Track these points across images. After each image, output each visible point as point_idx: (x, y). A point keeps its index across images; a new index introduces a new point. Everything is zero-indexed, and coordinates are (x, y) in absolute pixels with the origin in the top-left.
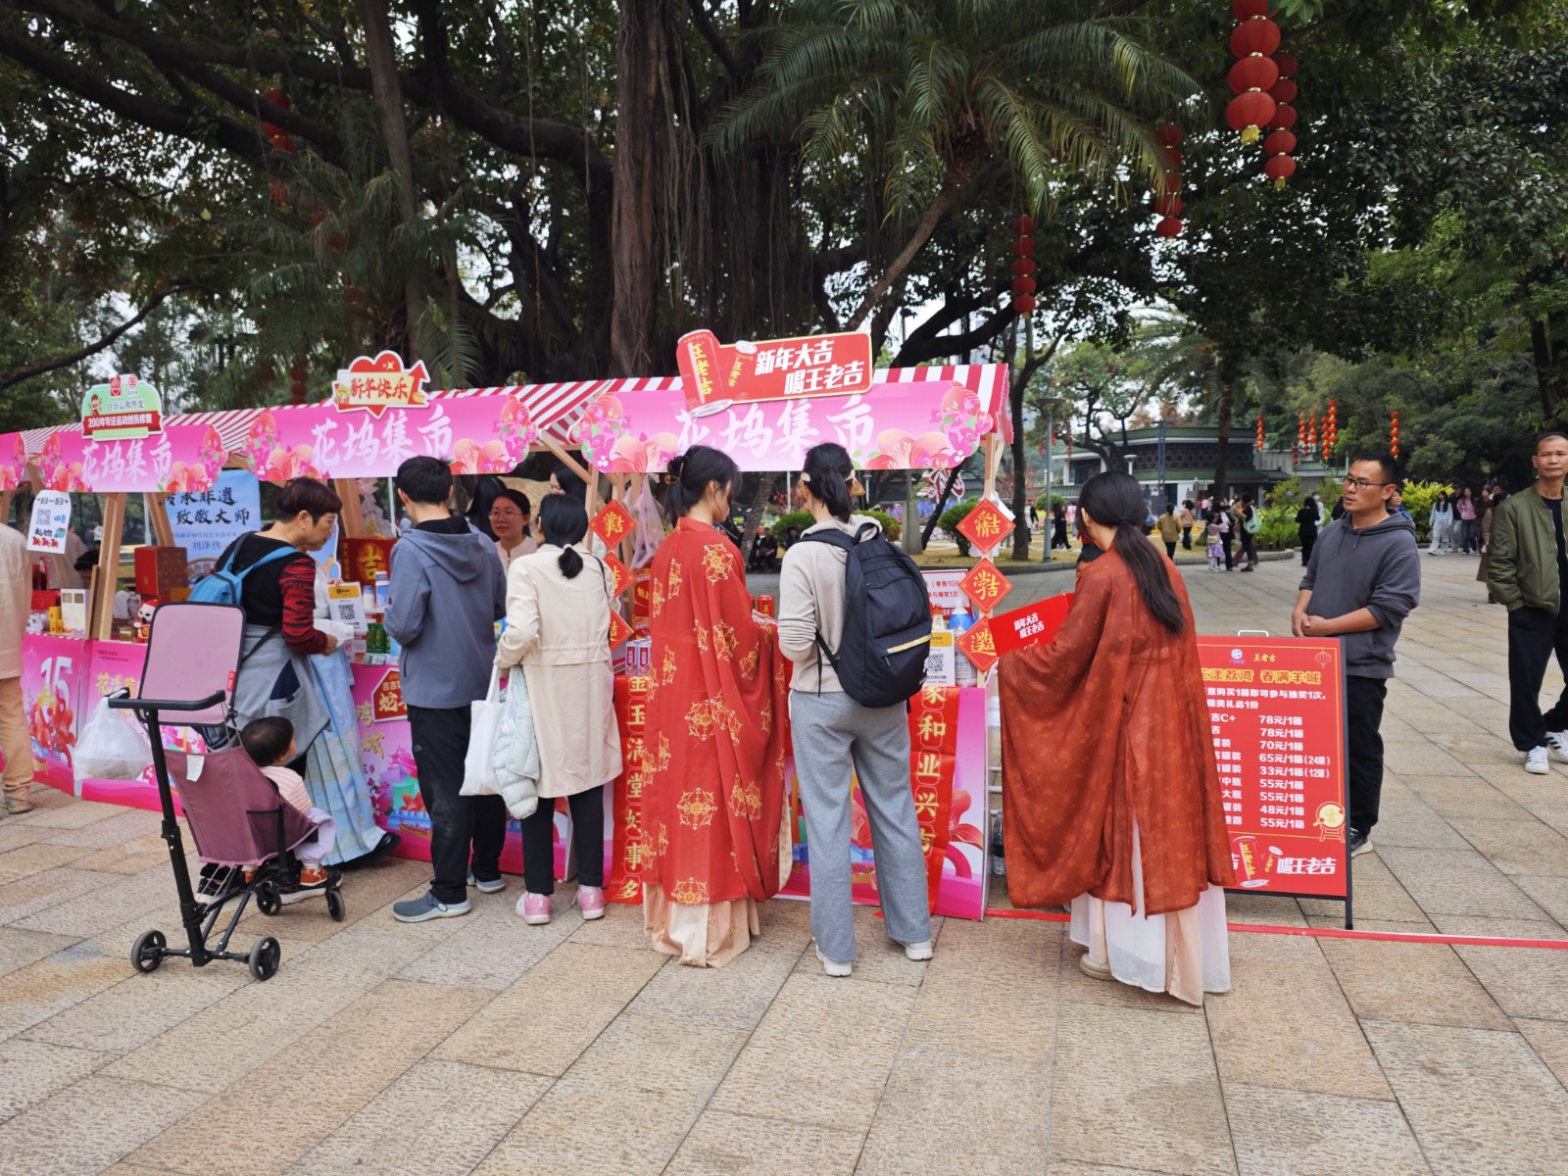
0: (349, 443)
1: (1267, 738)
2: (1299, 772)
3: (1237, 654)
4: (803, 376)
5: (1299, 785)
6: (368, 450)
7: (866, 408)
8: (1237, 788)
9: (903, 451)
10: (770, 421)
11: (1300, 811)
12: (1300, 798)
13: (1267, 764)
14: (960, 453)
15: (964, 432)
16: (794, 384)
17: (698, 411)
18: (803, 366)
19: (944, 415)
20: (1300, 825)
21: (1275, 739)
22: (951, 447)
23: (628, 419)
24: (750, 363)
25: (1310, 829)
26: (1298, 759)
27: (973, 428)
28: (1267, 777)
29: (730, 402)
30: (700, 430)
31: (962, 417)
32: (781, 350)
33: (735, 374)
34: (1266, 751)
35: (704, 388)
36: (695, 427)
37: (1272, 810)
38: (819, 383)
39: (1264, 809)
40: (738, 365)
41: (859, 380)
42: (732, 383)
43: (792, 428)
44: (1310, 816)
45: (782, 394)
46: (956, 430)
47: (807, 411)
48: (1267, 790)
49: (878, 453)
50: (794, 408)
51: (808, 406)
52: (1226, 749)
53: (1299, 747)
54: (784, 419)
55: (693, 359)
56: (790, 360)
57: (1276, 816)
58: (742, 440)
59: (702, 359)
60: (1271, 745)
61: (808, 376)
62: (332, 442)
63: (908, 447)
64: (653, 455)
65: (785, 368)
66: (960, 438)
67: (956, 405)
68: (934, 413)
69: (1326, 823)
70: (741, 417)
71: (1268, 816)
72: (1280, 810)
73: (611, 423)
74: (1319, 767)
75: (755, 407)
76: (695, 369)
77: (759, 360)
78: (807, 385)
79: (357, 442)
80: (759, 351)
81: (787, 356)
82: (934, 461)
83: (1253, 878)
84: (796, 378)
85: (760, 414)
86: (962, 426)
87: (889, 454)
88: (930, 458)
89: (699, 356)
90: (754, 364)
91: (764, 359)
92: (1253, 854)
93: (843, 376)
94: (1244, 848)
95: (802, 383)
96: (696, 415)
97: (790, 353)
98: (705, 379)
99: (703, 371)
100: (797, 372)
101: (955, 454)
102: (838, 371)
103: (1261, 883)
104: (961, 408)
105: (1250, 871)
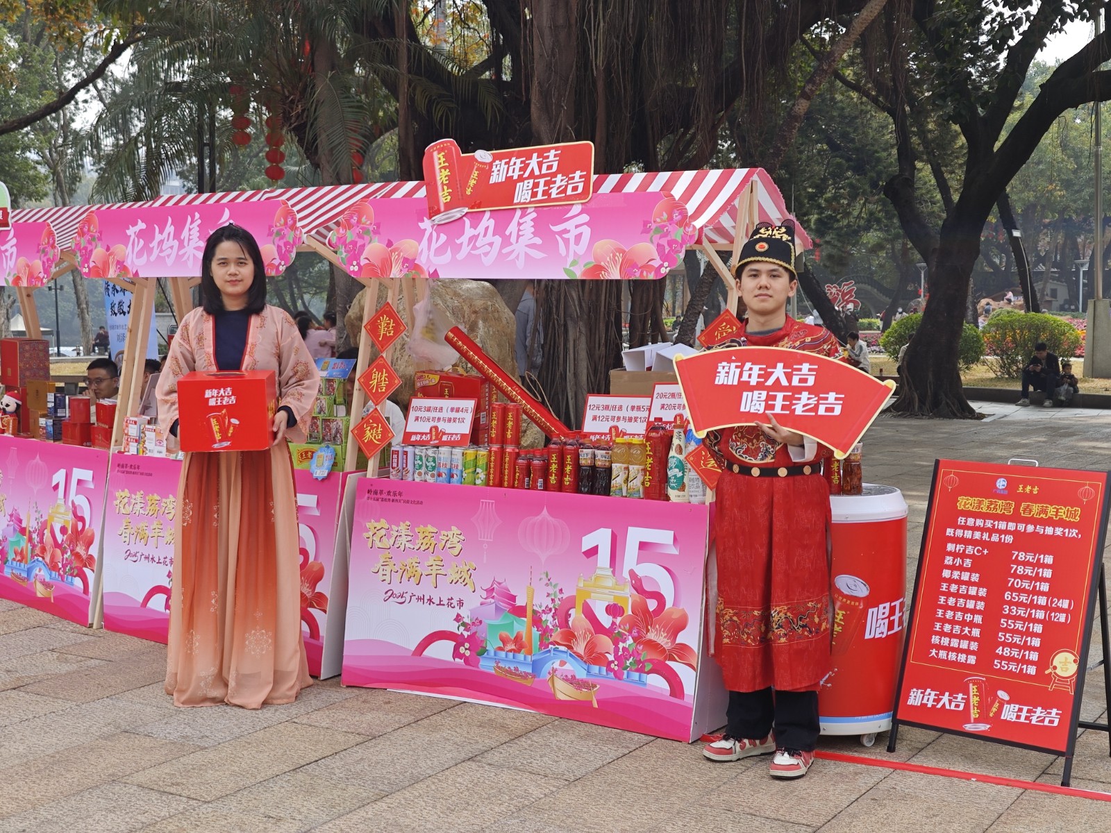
0: (154, 244)
1: (1015, 576)
2: (1040, 615)
3: (1001, 484)
4: (531, 185)
5: (1038, 628)
6: (169, 251)
7: (585, 218)
8: (977, 626)
9: (615, 261)
10: (500, 230)
11: (1034, 656)
12: (1036, 642)
13: (1010, 603)
14: (666, 264)
15: (670, 243)
16: (522, 193)
17: (438, 218)
18: (532, 175)
19: (654, 226)
20: (1032, 670)
21: (1024, 577)
22: (658, 258)
23: (378, 225)
24: (486, 171)
25: (1041, 676)
26: (1042, 601)
27: (679, 239)
28: (1008, 617)
29: (466, 210)
30: (438, 238)
31: (670, 228)
32: (513, 160)
33: (472, 182)
34: (1013, 589)
35: (444, 196)
36: (435, 234)
37: (1007, 652)
38: (545, 193)
39: (999, 651)
40: (475, 174)
41: (580, 190)
42: (468, 193)
43: (519, 236)
44: (1045, 661)
45: (512, 204)
46: (664, 242)
47: (533, 220)
48: (1006, 630)
49: (593, 263)
50: (521, 217)
51: (534, 215)
52: (974, 584)
53: (1045, 587)
54: (512, 228)
55: (437, 167)
56: (521, 169)
57: (1010, 659)
58: (474, 248)
59: (445, 168)
60: (1018, 583)
61: (536, 185)
62: (141, 243)
63: (619, 258)
64: (397, 260)
65: (515, 177)
66: (667, 249)
67: (665, 216)
68: (645, 223)
69: (1058, 671)
70: (474, 226)
71: (1002, 658)
72: (1015, 653)
73: (363, 229)
74: (1061, 610)
75: (487, 215)
76: (438, 178)
77: (494, 169)
78: (534, 194)
79: (161, 243)
80: (494, 161)
81: (518, 165)
82: (642, 273)
83: (977, 721)
84: (525, 188)
85: (492, 222)
86: (669, 238)
87: (602, 264)
88: (638, 269)
89: (442, 165)
90: (490, 172)
91: (498, 168)
92: (980, 696)
93: (566, 186)
94: (973, 689)
95: (530, 192)
96: (436, 222)
97: (522, 162)
98: (445, 187)
99: (444, 179)
100: (526, 182)
101: (661, 266)
102: (562, 180)
103: (983, 727)
104: (670, 219)
105: (974, 713)
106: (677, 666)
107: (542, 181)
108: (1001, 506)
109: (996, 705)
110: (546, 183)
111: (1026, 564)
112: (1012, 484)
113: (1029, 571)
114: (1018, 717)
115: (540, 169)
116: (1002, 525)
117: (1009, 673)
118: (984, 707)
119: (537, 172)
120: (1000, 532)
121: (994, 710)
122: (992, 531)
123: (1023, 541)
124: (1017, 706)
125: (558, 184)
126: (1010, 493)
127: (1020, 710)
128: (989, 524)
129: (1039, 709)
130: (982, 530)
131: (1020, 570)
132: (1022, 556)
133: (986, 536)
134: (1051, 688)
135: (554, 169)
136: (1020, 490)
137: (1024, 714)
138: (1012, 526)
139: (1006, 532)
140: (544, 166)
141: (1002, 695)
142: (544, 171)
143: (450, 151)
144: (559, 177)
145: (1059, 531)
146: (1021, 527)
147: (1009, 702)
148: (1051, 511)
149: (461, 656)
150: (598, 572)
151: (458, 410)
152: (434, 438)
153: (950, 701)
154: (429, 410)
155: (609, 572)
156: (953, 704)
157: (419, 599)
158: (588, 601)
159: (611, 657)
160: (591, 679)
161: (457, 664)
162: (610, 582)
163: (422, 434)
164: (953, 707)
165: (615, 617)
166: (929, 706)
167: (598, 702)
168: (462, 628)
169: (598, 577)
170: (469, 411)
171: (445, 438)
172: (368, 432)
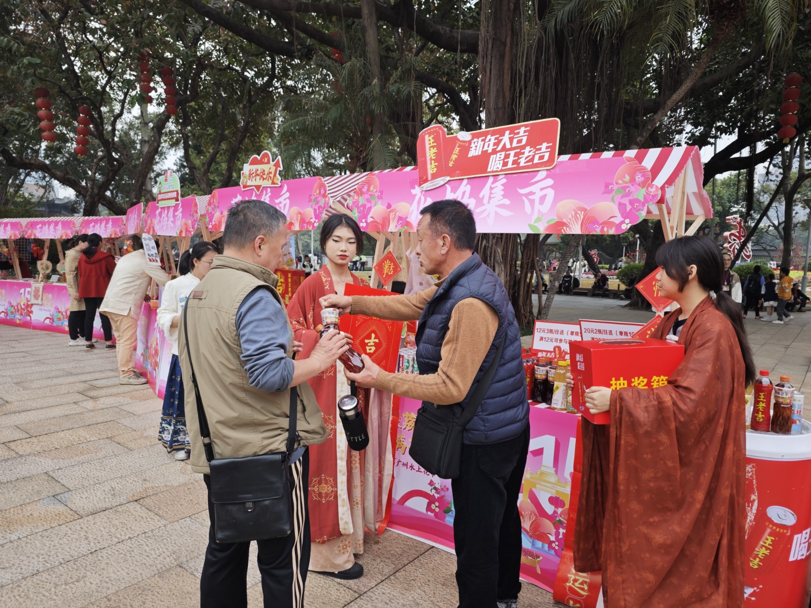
4: (503, 157)
9: (577, 219)
10: (475, 193)
15: (632, 202)
16: (495, 163)
17: (426, 186)
18: (504, 148)
19: (615, 187)
22: (619, 215)
23: (381, 192)
24: (466, 147)
27: (642, 199)
29: (448, 178)
30: (425, 200)
31: (632, 189)
32: (489, 137)
33: (454, 157)
35: (431, 168)
36: (423, 198)
38: (514, 162)
40: (457, 150)
41: (546, 159)
42: (450, 165)
43: (490, 198)
45: (486, 172)
46: (626, 201)
47: (503, 185)
49: (555, 219)
50: (493, 183)
51: (504, 181)
54: (485, 191)
55: (427, 146)
56: (495, 144)
59: (433, 147)
61: (507, 156)
63: (581, 215)
64: (394, 219)
65: (490, 151)
66: (629, 207)
67: (627, 178)
68: (607, 186)
70: (455, 190)
73: (371, 195)
75: (465, 182)
76: (428, 155)
77: (473, 145)
78: (505, 164)
80: (473, 139)
81: (493, 141)
82: (603, 228)
84: (498, 159)
85: (469, 187)
86: (631, 197)
87: (564, 220)
88: (599, 225)
90: (469, 148)
91: (476, 144)
93: (534, 156)
95: (502, 162)
96: (424, 189)
97: (496, 139)
98: (433, 162)
99: (432, 155)
100: (499, 154)
101: (623, 222)
102: (530, 151)
104: (633, 180)
107: (512, 153)
110: (516, 155)
115: (511, 143)
119: (508, 146)
125: (527, 154)
135: (524, 142)
140: (515, 141)
142: (514, 144)
143: (438, 134)
144: (528, 148)
149: (432, 511)
150: (543, 469)
155: (553, 470)
157: (404, 464)
158: (534, 489)
159: (552, 538)
160: (535, 551)
161: (429, 516)
162: (553, 479)
165: (556, 507)
167: (541, 569)
168: (434, 491)
169: (542, 473)
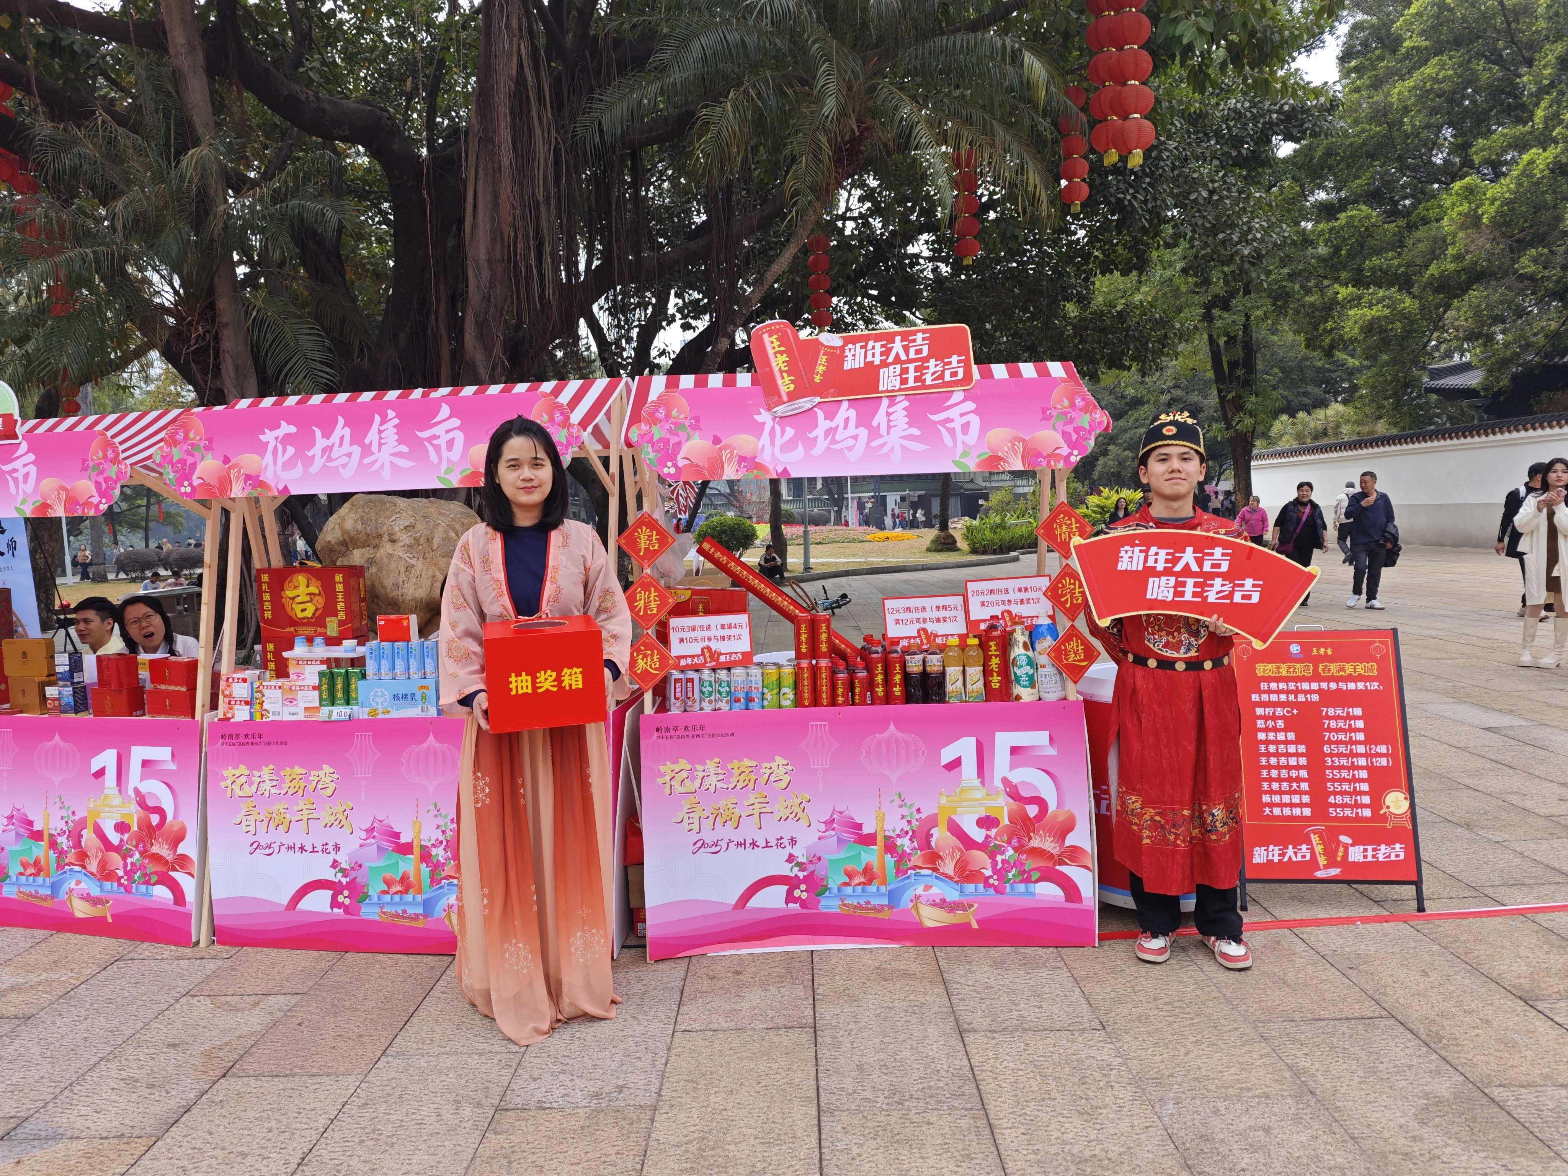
0: (316, 451)
1: (1330, 730)
2: (1362, 762)
3: (1295, 649)
4: (898, 371)
5: (1364, 774)
6: (345, 459)
7: (970, 406)
8: (1304, 780)
9: (1015, 451)
10: (864, 420)
11: (1366, 800)
12: (1365, 787)
13: (1331, 755)
14: (1076, 452)
15: (1076, 430)
16: (888, 379)
17: (780, 410)
18: (897, 358)
19: (1055, 413)
20: (1367, 813)
21: (1338, 730)
22: (1065, 446)
24: (837, 357)
25: (1377, 817)
26: (1361, 749)
27: (1087, 426)
28: (1332, 768)
29: (818, 399)
30: (783, 432)
31: (1074, 415)
32: (871, 343)
33: (821, 369)
34: (1330, 742)
35: (785, 385)
36: (778, 428)
37: (1339, 799)
38: (917, 379)
39: (1331, 799)
40: (823, 359)
41: (960, 375)
42: (818, 379)
43: (889, 427)
44: (1376, 804)
45: (876, 391)
46: (1069, 429)
47: (905, 409)
48: (1333, 780)
49: (987, 453)
50: (890, 407)
51: (906, 404)
52: (1291, 742)
53: (1361, 737)
54: (880, 418)
55: (771, 352)
56: (882, 354)
57: (1344, 806)
58: (834, 441)
59: (781, 353)
60: (1334, 737)
61: (905, 371)
62: (291, 450)
63: (1020, 447)
64: (730, 459)
65: (877, 362)
66: (1074, 437)
67: (1066, 403)
68: (1044, 411)
69: (1392, 810)
70: (830, 416)
71: (1336, 806)
72: (1347, 799)
73: (675, 424)
74: (1381, 755)
75: (845, 405)
76: (774, 364)
77: (847, 353)
78: (904, 381)
79: (328, 449)
80: (846, 344)
81: (878, 349)
82: (1049, 462)
83: (1326, 867)
84: (891, 374)
85: (852, 413)
86: (1074, 425)
87: (1000, 454)
88: (1044, 458)
89: (777, 349)
90: (842, 358)
91: (853, 352)
92: (1324, 844)
93: (943, 372)
94: (1315, 839)
95: (898, 378)
96: (779, 414)
97: (882, 346)
98: (785, 375)
99: (782, 365)
100: (891, 367)
101: (1071, 454)
102: (936, 366)
103: (1334, 872)
104: (1073, 405)
105: (1322, 861)
106: (1070, 870)
107: (912, 367)
108: (1299, 669)
109: (1341, 849)
110: (917, 369)
111: (1337, 718)
112: (1306, 649)
113: (1341, 724)
114: (1365, 857)
115: (907, 353)
116: (1305, 686)
117: (1347, 819)
118: (1331, 854)
119: (903, 357)
120: (1305, 692)
121: (1340, 854)
122: (1296, 692)
123: (1328, 698)
124: (1362, 848)
125: (932, 369)
126: (1306, 656)
127: (1365, 850)
128: (1292, 686)
129: (1383, 847)
130: (1287, 692)
131: (1333, 724)
132: (1331, 712)
133: (1292, 698)
134: (1389, 826)
135: (925, 353)
136: (1315, 652)
137: (1370, 853)
138: (1315, 686)
139: (1311, 692)
140: (912, 351)
141: (1345, 839)
142: (912, 355)
143: (785, 333)
144: (932, 362)
145: (1361, 686)
146: (1324, 686)
147: (1353, 845)
148: (1349, 668)
149: (795, 900)
150: (963, 784)
151: (730, 627)
152: (708, 660)
153: (1296, 853)
154: (694, 629)
155: (977, 782)
156: (1299, 856)
157: (739, 844)
158: (954, 817)
159: (988, 873)
160: (965, 900)
161: (792, 909)
162: (980, 793)
163: (693, 657)
164: (1299, 858)
165: (988, 829)
166: (1276, 860)
167: (978, 922)
168: (796, 869)
169: (963, 791)
170: (744, 626)
171: (722, 659)
172: (640, 661)
